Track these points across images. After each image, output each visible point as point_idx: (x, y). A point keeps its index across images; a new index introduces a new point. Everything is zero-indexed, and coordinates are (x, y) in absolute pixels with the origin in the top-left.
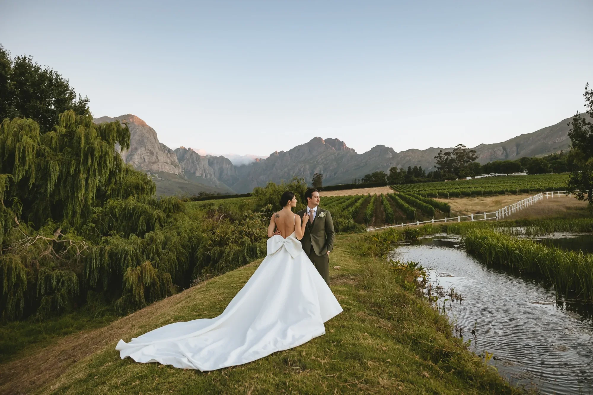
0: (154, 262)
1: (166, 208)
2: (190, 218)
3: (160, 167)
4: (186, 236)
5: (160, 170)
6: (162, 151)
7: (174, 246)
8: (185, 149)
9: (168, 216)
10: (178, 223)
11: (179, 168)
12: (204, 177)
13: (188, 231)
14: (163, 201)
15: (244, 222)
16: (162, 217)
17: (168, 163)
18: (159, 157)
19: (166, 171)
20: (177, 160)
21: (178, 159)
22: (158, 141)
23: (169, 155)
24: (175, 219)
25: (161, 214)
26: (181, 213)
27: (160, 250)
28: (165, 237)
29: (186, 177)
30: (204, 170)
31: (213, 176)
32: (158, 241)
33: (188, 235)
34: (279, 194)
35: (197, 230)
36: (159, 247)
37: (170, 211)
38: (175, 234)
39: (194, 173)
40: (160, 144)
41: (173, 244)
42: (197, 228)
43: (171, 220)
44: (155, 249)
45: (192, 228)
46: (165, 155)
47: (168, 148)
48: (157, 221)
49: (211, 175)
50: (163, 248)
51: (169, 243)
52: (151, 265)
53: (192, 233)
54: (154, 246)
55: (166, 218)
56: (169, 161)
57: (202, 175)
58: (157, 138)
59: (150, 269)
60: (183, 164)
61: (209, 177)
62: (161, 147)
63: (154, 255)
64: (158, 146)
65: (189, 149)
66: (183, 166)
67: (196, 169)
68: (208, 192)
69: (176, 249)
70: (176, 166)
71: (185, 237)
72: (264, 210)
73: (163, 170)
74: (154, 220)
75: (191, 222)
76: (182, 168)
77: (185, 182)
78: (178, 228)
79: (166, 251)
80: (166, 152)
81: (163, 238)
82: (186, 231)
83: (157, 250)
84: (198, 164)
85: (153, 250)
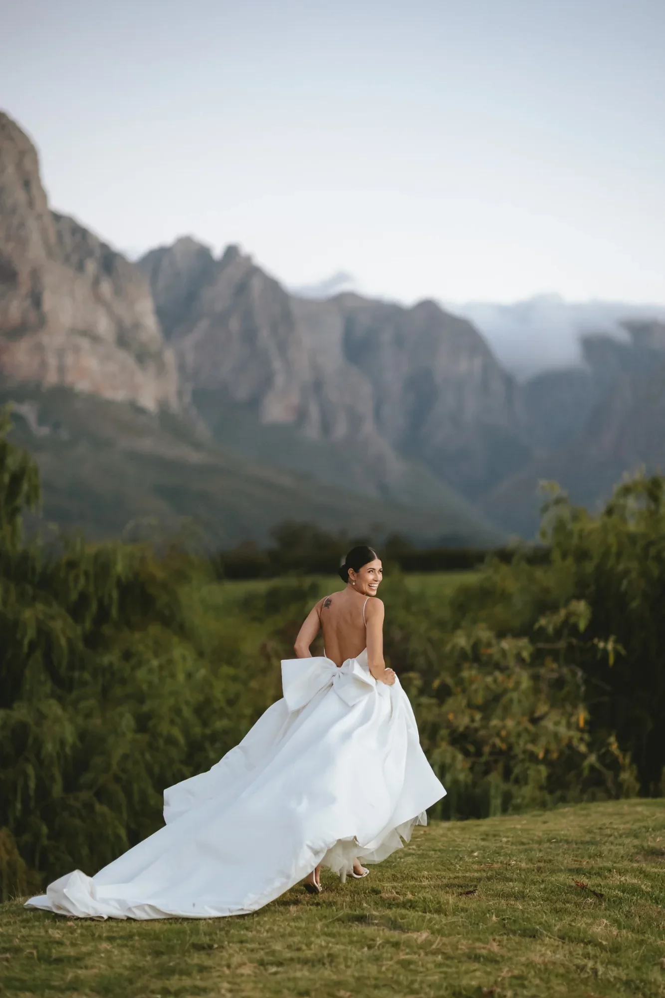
0: (26, 838)
1: (83, 598)
2: (201, 654)
3: (52, 362)
4: (177, 733)
5: (52, 378)
6: (67, 259)
7: (117, 779)
8: (203, 252)
9: (94, 641)
10: (141, 674)
11: (161, 369)
12: (312, 432)
13: (187, 712)
14: (72, 565)
15: (449, 681)
16: (63, 642)
17: (95, 339)
18: (49, 302)
19: (83, 386)
20: (150, 323)
21: (160, 312)
22: (44, 196)
23: (106, 288)
24: (127, 656)
25: (57, 625)
26: (155, 629)
27: (57, 790)
28: (82, 735)
29: (203, 429)
30: (318, 386)
31: (368, 427)
32: (49, 747)
33: (186, 733)
34: (653, 551)
35: (229, 710)
36: (52, 778)
37: (103, 616)
38: (127, 722)
39: (254, 403)
40: (57, 217)
41: (114, 767)
42: (231, 702)
43: (110, 658)
44: (32, 784)
45: (208, 701)
46: (82, 289)
47: (104, 247)
48: (38, 654)
49: (355, 421)
50: (70, 786)
51: (97, 760)
52: (16, 851)
53: (205, 724)
54: (30, 770)
55: (80, 646)
56: (104, 326)
57: (302, 414)
58: (38, 180)
59: (9, 864)
60: (189, 342)
61: (341, 429)
62: (60, 235)
63: (26, 810)
64: (44, 231)
65: (232, 251)
66: (190, 358)
67: (267, 381)
68: (329, 527)
69: (129, 795)
70: (142, 357)
71: (171, 741)
72: (550, 630)
73: (70, 378)
74: (25, 649)
75: (202, 672)
76: (182, 367)
77: (195, 457)
78: (141, 698)
79: (85, 795)
80: (91, 267)
81: (70, 735)
82: (178, 711)
83: (43, 790)
84: (282, 347)
85: (26, 786)
